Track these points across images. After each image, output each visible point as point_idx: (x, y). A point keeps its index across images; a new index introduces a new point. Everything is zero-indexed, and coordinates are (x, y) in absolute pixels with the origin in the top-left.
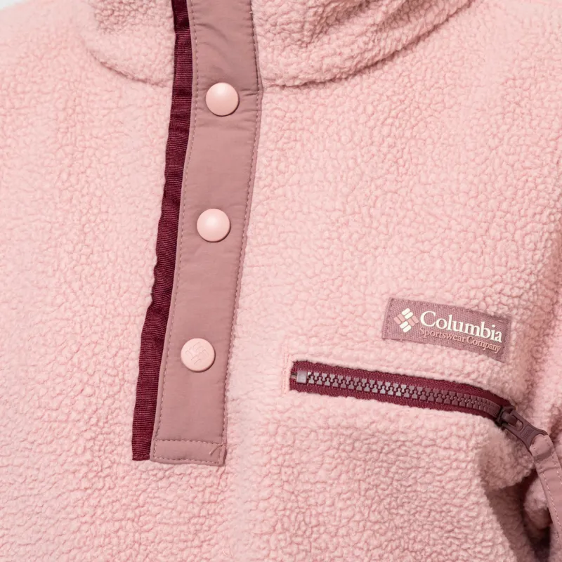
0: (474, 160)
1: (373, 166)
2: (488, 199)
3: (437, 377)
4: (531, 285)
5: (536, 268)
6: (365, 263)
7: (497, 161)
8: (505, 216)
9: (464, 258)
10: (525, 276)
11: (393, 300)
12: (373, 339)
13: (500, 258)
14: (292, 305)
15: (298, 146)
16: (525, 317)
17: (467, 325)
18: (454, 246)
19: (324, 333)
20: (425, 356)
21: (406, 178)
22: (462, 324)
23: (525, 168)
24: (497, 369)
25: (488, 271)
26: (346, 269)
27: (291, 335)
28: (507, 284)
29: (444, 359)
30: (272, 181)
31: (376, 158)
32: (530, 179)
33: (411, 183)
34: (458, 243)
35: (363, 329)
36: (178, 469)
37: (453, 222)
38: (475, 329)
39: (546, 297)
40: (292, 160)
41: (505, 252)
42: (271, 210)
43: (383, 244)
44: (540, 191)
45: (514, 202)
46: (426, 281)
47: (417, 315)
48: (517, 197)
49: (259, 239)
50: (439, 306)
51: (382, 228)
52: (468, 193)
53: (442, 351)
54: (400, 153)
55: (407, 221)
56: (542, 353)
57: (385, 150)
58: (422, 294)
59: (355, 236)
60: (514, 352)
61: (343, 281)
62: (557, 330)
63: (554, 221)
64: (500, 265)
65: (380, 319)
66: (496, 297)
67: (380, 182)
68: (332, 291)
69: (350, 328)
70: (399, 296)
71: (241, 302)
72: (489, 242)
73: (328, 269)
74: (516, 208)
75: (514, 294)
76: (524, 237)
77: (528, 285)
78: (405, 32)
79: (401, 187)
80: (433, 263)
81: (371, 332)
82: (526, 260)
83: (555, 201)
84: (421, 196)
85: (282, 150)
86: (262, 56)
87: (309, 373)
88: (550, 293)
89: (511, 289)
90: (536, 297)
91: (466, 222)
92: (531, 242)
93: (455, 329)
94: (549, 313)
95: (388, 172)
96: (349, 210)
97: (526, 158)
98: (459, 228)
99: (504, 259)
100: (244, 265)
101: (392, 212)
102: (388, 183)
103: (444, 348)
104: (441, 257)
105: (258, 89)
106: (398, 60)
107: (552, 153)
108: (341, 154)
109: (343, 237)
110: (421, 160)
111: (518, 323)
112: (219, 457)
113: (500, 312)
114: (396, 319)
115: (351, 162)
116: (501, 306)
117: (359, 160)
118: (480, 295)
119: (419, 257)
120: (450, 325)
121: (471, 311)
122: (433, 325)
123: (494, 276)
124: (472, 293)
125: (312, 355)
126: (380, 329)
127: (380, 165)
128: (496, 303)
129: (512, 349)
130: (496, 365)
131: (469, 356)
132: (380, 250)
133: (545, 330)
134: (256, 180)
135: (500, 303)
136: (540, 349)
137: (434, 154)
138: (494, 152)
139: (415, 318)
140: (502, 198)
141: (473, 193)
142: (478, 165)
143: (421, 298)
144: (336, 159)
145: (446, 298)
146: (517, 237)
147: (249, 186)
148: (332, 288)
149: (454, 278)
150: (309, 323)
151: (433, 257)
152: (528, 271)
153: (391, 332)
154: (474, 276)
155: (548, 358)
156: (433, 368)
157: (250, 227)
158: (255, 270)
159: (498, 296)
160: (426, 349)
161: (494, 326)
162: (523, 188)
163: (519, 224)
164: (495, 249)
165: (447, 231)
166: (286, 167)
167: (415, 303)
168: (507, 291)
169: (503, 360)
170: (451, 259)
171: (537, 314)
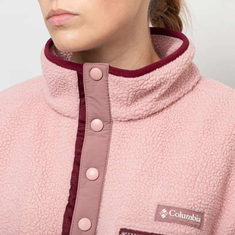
0: (191, 151)
1: (153, 153)
2: (196, 166)
4: (212, 200)
5: (214, 194)
6: (149, 190)
7: (200, 152)
8: (203, 173)
9: (187, 190)
10: (210, 197)
11: (159, 205)
12: (151, 220)
13: (201, 190)
14: (120, 206)
15: (125, 144)
16: (210, 212)
17: (187, 216)
18: (183, 185)
19: (132, 218)
20: (171, 227)
21: (166, 157)
22: (185, 215)
23: (211, 155)
24: (198, 232)
25: (196, 195)
26: (142, 193)
27: (120, 218)
28: (203, 200)
29: (178, 229)
30: (115, 157)
31: (155, 149)
32: (213, 159)
33: (168, 160)
34: (185, 183)
35: (147, 216)
37: (183, 175)
38: (190, 217)
39: (218, 204)
40: (123, 149)
41: (203, 187)
42: (114, 169)
43: (156, 183)
44: (216, 164)
45: (206, 168)
46: (172, 198)
47: (168, 212)
48: (208, 166)
49: (110, 180)
50: (176, 208)
51: (156, 177)
52: (189, 164)
53: (177, 226)
54: (164, 148)
55: (166, 174)
56: (216, 225)
57: (158, 146)
58: (170, 203)
59: (146, 180)
60: (205, 226)
61: (140, 198)
62: (222, 217)
63: (222, 175)
64: (200, 193)
65: (154, 213)
66: (198, 205)
67: (156, 159)
68: (136, 202)
69: (142, 216)
70: (161, 204)
71: (102, 204)
72: (197, 184)
73: (135, 193)
74: (207, 171)
75: (206, 204)
76: (210, 182)
77: (211, 200)
78: (167, 101)
79: (164, 161)
80: (175, 191)
81: (150, 218)
82: (210, 191)
83: (222, 168)
84: (171, 165)
85: (119, 145)
86: (112, 109)
87: (126, 233)
88: (220, 203)
89: (204, 202)
90: (214, 204)
91: (188, 175)
92: (212, 183)
93: (182, 217)
94: (219, 210)
95: (159, 155)
96: (143, 170)
97: (212, 151)
98: (185, 177)
99: (202, 190)
100: (104, 190)
101: (160, 171)
102: (159, 159)
103: (178, 224)
104: (178, 189)
105: (111, 122)
106: (164, 111)
107: (222, 149)
108: (141, 148)
109: (141, 180)
110: (172, 151)
111: (207, 214)
113: (200, 210)
114: (160, 213)
115: (145, 151)
116: (200, 208)
117: (148, 150)
118: (193, 204)
119: (169, 189)
120: (180, 215)
121: (189, 210)
122: (174, 215)
123: (198, 197)
124: (189, 203)
125: (127, 226)
126: (154, 217)
127: (156, 152)
128: (198, 207)
129: (205, 224)
130: (198, 231)
131: (187, 228)
132: (155, 186)
133: (218, 216)
134: (109, 157)
135: (200, 207)
136: (216, 224)
137: (177, 148)
138: (199, 148)
139: (167, 213)
140: (202, 166)
141: (191, 164)
142: (193, 153)
143: (170, 205)
144: (139, 149)
145: (179, 205)
146: (207, 182)
147: (106, 159)
148: (136, 200)
149: (183, 197)
150: (127, 214)
151: (175, 189)
152: (211, 195)
153: (158, 218)
154: (191, 197)
155: (219, 227)
156: (173, 232)
157: (106, 175)
158: (108, 192)
159: (199, 204)
160: (171, 225)
161: (197, 216)
162: (210, 162)
163: (208, 177)
164: (199, 186)
165: (181, 179)
166: (121, 152)
167: (167, 207)
168: (203, 202)
169: (201, 229)
170: (182, 190)
171: (215, 211)
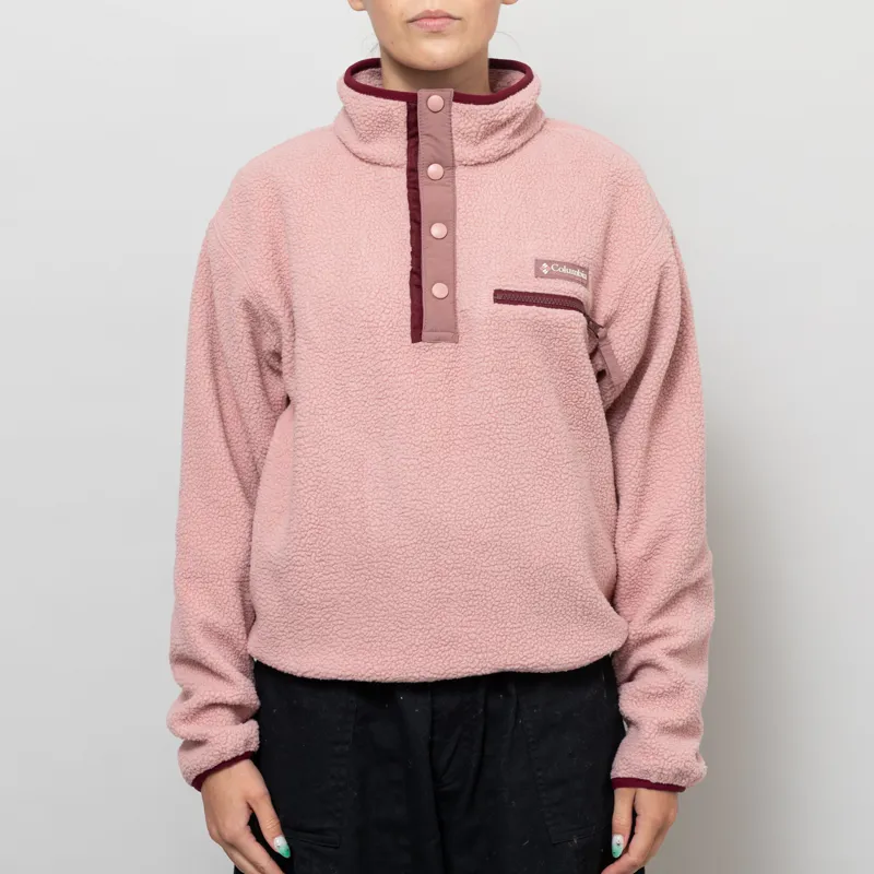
3: (563, 294)
4: (596, 254)
5: (598, 246)
10: (593, 249)
11: (537, 260)
12: (531, 277)
15: (476, 193)
16: (594, 269)
17: (572, 271)
19: (507, 276)
20: (557, 285)
22: (570, 270)
24: (585, 292)
25: (578, 246)
27: (491, 278)
28: (587, 252)
29: (565, 285)
30: (465, 209)
35: (526, 273)
36: (437, 345)
38: (576, 272)
42: (467, 222)
46: (551, 251)
47: (550, 266)
49: (463, 236)
50: (559, 262)
53: (563, 282)
58: (550, 257)
64: (583, 244)
65: (532, 269)
69: (520, 273)
70: (539, 258)
71: (458, 266)
75: (590, 258)
76: (592, 231)
77: (594, 254)
78: (519, 140)
80: (553, 243)
81: (530, 274)
82: (594, 242)
83: (603, 216)
86: (456, 150)
87: (502, 295)
89: (589, 255)
90: (597, 261)
92: (595, 234)
93: (567, 273)
99: (584, 241)
100: (457, 249)
104: (556, 240)
105: (454, 167)
106: (516, 154)
111: (591, 272)
112: (455, 339)
113: (585, 265)
114: (540, 268)
118: (576, 257)
120: (565, 270)
121: (574, 264)
122: (557, 271)
123: (581, 248)
124: (573, 256)
125: (503, 286)
126: (533, 273)
128: (583, 261)
129: (590, 283)
131: (575, 285)
134: (457, 209)
135: (585, 261)
139: (549, 268)
143: (550, 259)
145: (561, 258)
147: (454, 212)
149: (564, 249)
150: (499, 272)
151: (552, 240)
152: (595, 247)
153: (539, 274)
154: (573, 248)
156: (560, 290)
157: (457, 231)
158: (463, 251)
159: (583, 258)
160: (556, 282)
161: (583, 271)
167: (547, 261)
168: (587, 256)
169: (587, 288)
